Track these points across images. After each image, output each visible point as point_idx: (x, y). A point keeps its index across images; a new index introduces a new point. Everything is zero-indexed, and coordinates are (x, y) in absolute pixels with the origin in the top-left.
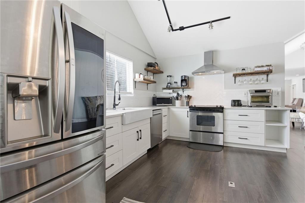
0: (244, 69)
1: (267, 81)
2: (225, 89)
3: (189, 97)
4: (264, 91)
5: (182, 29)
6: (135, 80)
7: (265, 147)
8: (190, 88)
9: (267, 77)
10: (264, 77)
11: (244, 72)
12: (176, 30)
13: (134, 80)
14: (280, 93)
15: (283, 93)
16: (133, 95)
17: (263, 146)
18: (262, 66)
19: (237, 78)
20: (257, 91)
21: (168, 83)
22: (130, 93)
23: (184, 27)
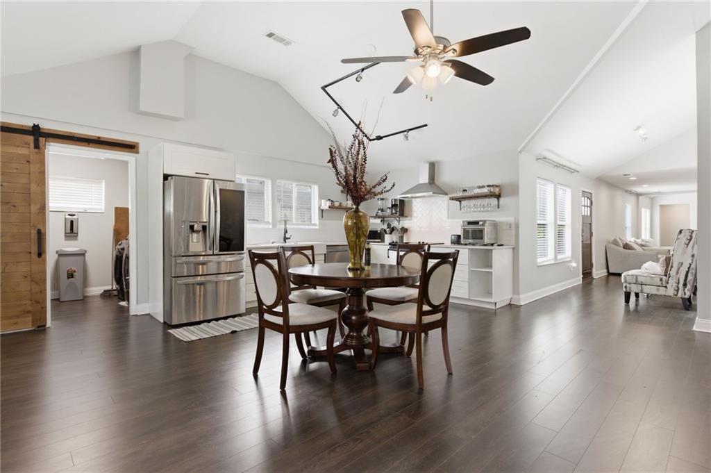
0: (465, 190)
1: (498, 207)
2: (448, 218)
3: (405, 230)
4: (476, 223)
5: (379, 138)
6: (322, 208)
7: (469, 300)
8: (407, 217)
9: (498, 201)
10: (494, 201)
11: (466, 194)
12: (373, 140)
13: (319, 208)
14: (513, 227)
15: (517, 226)
16: (317, 227)
17: (466, 299)
18: (483, 187)
19: (463, 202)
20: (470, 223)
21: (379, 210)
22: (315, 225)
23: (381, 136)
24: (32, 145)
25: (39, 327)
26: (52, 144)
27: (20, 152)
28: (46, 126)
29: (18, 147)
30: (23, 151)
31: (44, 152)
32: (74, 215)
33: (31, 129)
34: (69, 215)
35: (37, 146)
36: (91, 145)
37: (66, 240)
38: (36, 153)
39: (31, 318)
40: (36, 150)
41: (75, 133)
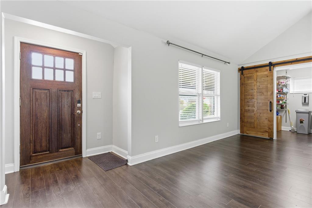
24: (269, 70)
25: (270, 138)
26: (276, 67)
27: (265, 74)
28: (274, 61)
29: (264, 72)
30: (266, 73)
31: (273, 72)
32: (306, 94)
33: (268, 64)
34: (304, 95)
35: (270, 70)
36: (293, 63)
37: (303, 106)
38: (270, 73)
39: (268, 134)
40: (270, 72)
41: (285, 60)
